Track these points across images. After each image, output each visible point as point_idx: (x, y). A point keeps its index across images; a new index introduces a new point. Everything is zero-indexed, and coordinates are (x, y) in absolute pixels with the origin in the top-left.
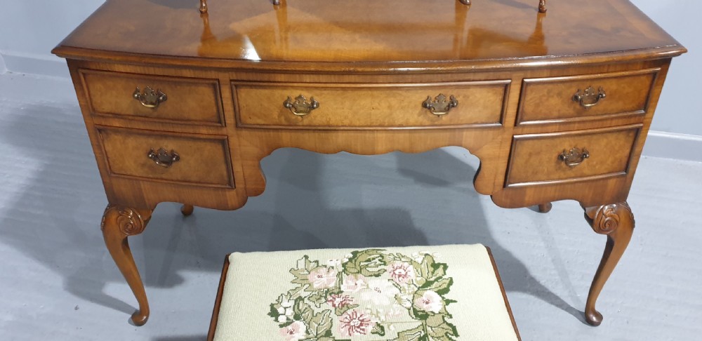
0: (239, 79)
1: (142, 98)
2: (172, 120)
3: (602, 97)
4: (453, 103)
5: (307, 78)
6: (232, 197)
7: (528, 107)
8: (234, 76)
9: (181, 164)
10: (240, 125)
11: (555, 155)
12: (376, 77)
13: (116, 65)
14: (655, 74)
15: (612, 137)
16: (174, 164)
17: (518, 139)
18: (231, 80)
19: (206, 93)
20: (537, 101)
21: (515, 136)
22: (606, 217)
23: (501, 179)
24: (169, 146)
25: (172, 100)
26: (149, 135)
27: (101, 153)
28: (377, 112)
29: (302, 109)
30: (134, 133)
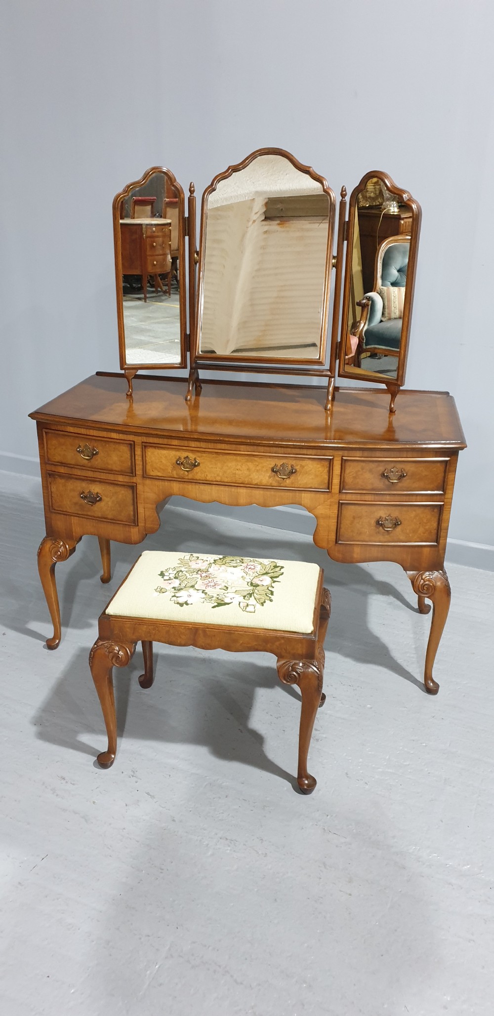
0: (148, 442)
1: (82, 452)
2: (100, 469)
3: (404, 476)
4: (293, 470)
5: (193, 444)
6: (135, 533)
7: (348, 480)
8: (145, 439)
9: (102, 504)
10: (145, 475)
11: (373, 522)
12: (238, 446)
13: (68, 427)
14: (447, 462)
15: (419, 511)
16: (98, 504)
17: (343, 504)
18: (142, 442)
19: (125, 450)
20: (354, 475)
21: (341, 501)
22: (425, 582)
23: (333, 536)
24: (96, 489)
25: (101, 454)
26: (83, 480)
27: (48, 493)
28: (240, 472)
29: (188, 466)
30: (73, 478)
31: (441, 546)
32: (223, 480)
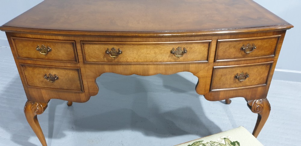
0: (84, 40)
1: (40, 50)
2: (54, 60)
3: (254, 48)
4: (185, 51)
5: (116, 39)
6: (83, 96)
7: (220, 53)
8: (82, 39)
9: (59, 81)
10: (85, 62)
11: (233, 76)
12: (148, 39)
13: (28, 34)
14: (279, 37)
15: (259, 68)
16: (56, 81)
17: (216, 68)
18: (81, 41)
19: (69, 47)
20: (224, 50)
21: (214, 67)
22: (257, 105)
23: (208, 87)
24: (53, 72)
25: (53, 50)
26: (44, 68)
27: (23, 76)
28: (150, 55)
29: (114, 54)
30: (37, 67)
31: (267, 86)
32: (138, 61)
